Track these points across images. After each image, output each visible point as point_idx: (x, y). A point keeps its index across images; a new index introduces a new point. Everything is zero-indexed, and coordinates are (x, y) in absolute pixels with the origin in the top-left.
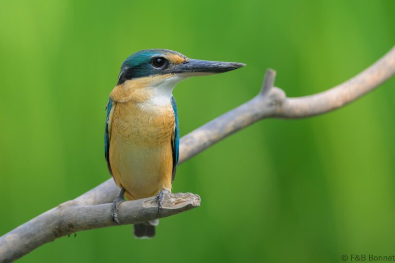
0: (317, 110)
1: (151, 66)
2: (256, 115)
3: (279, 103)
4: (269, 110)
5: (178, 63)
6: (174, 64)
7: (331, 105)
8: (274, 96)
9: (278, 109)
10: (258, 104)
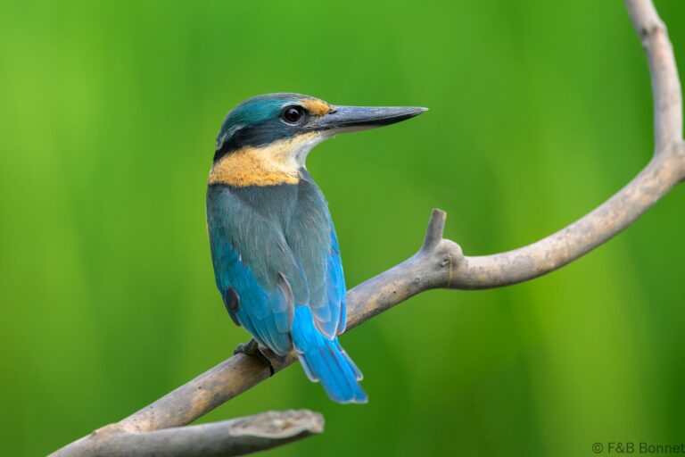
0: (515, 275)
1: (282, 121)
2: (415, 283)
3: (452, 263)
4: (436, 275)
5: (322, 114)
6: (316, 115)
7: (537, 266)
8: (444, 251)
9: (450, 274)
10: (418, 266)
